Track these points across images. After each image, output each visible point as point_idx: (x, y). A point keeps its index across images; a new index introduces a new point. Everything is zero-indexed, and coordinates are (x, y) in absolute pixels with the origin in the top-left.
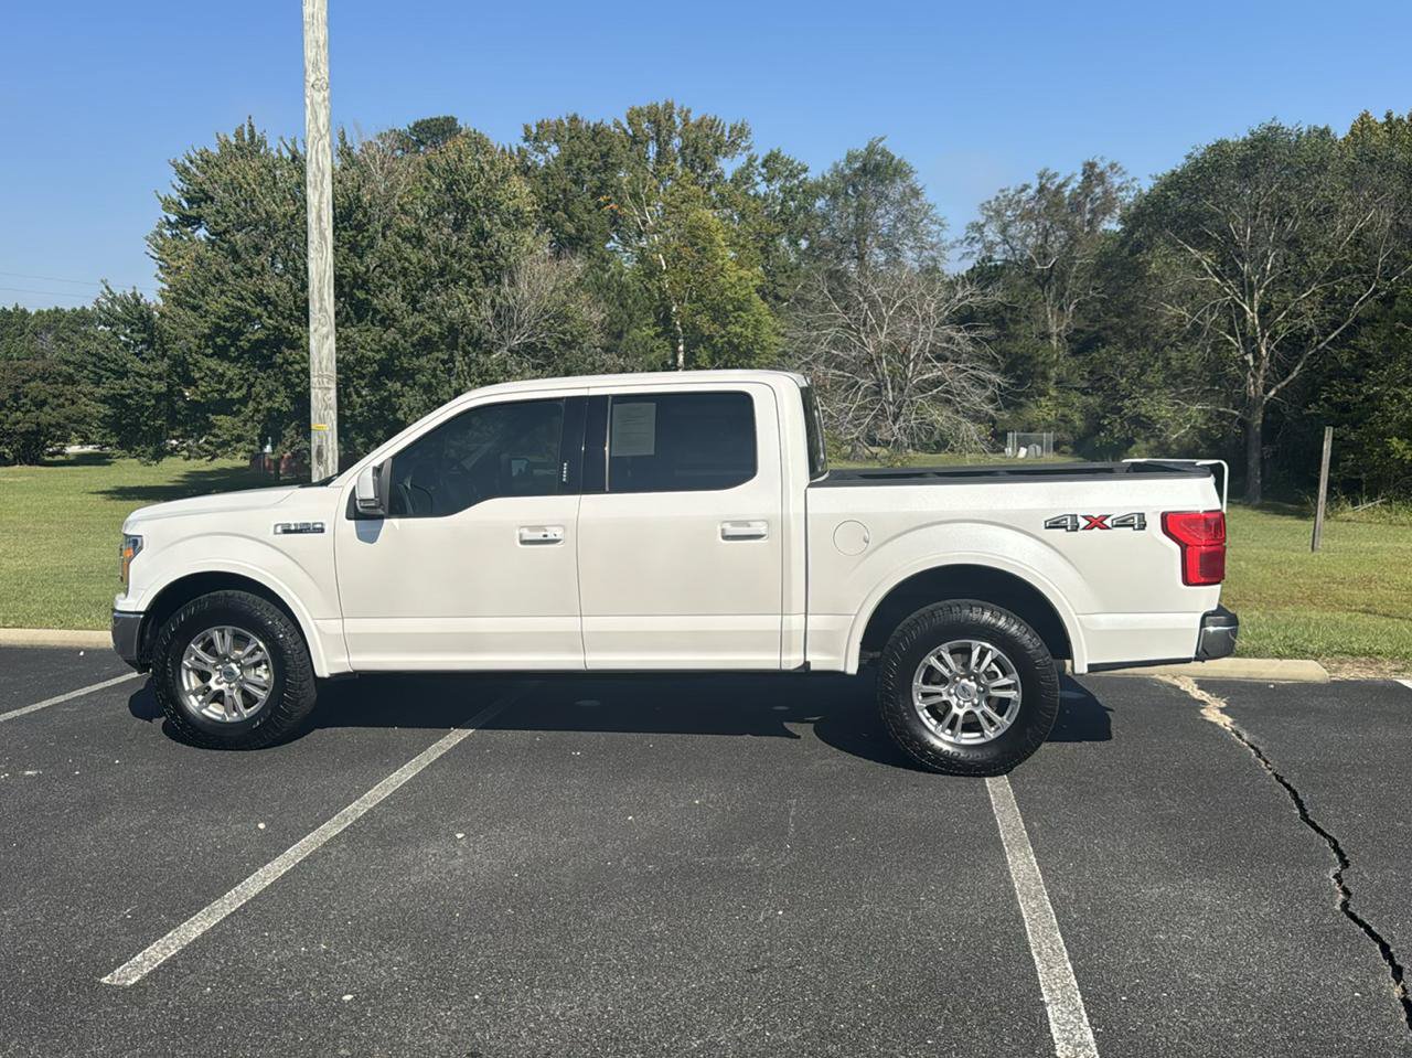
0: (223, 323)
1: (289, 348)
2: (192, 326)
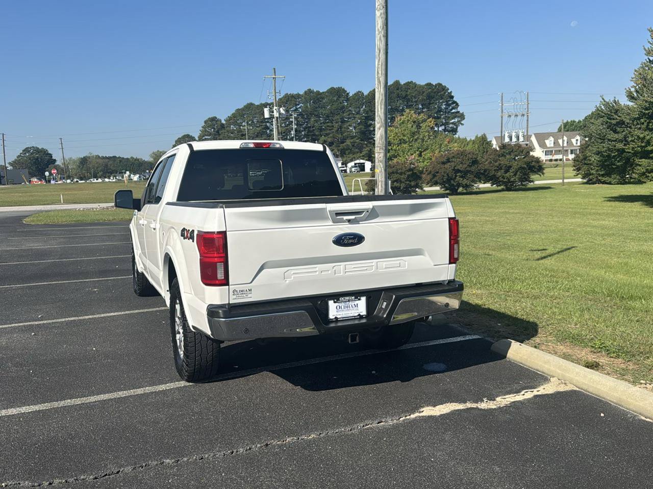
0: (644, 111)
2: (628, 114)
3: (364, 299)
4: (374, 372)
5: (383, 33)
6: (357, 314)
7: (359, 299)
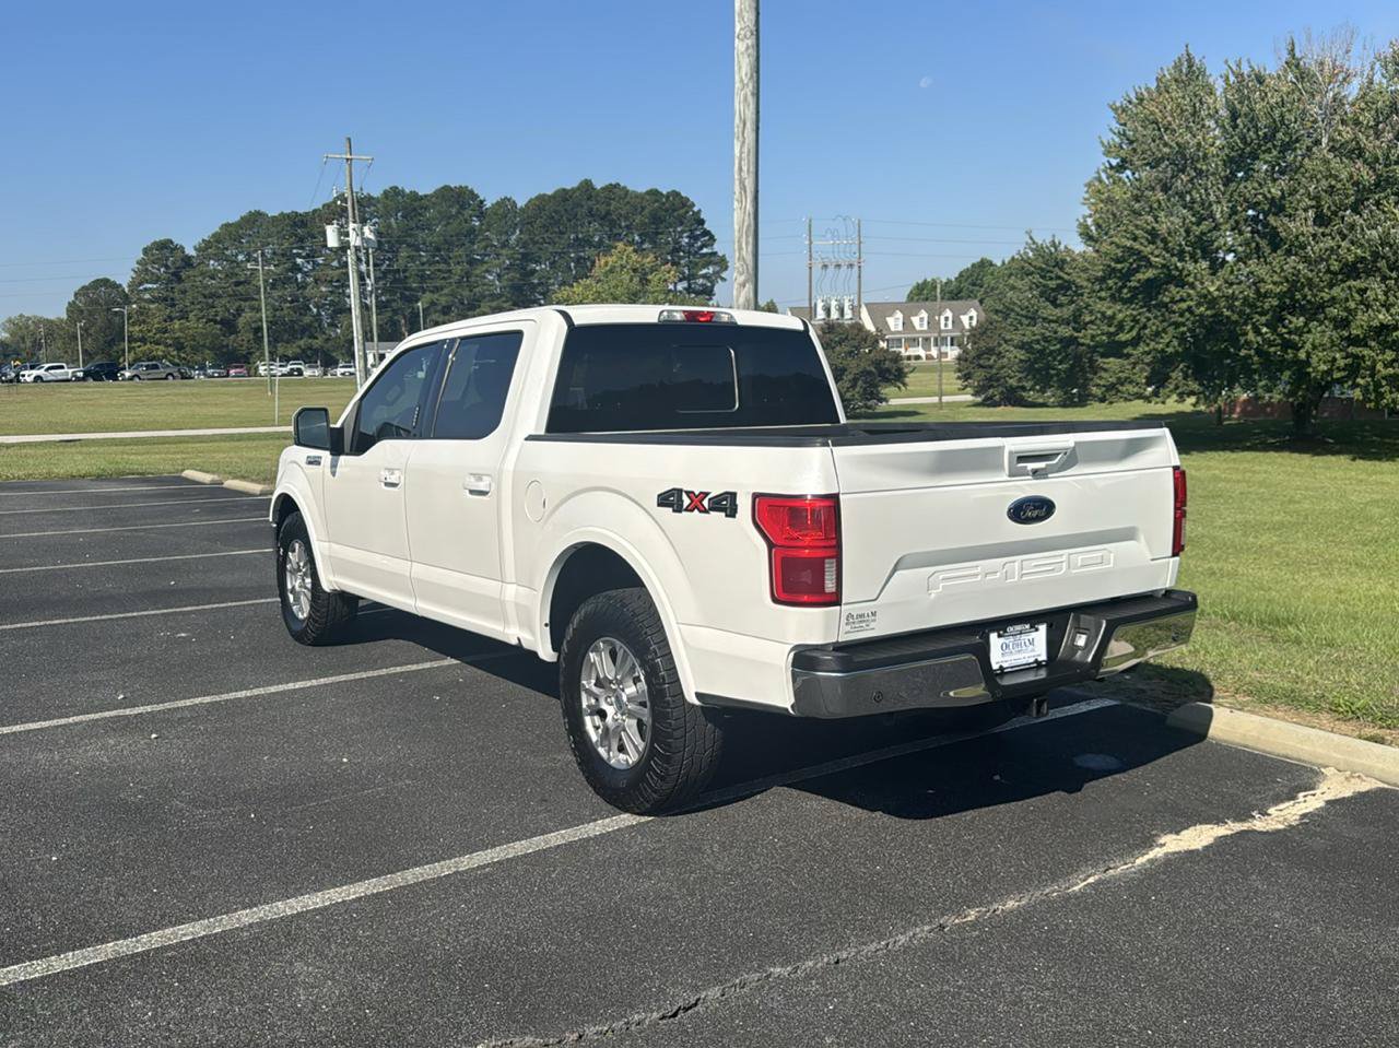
0: (1113, 264)
1: (1177, 286)
3: (1043, 628)
4: (997, 777)
5: (751, 87)
6: (1032, 660)
7: (1037, 630)
